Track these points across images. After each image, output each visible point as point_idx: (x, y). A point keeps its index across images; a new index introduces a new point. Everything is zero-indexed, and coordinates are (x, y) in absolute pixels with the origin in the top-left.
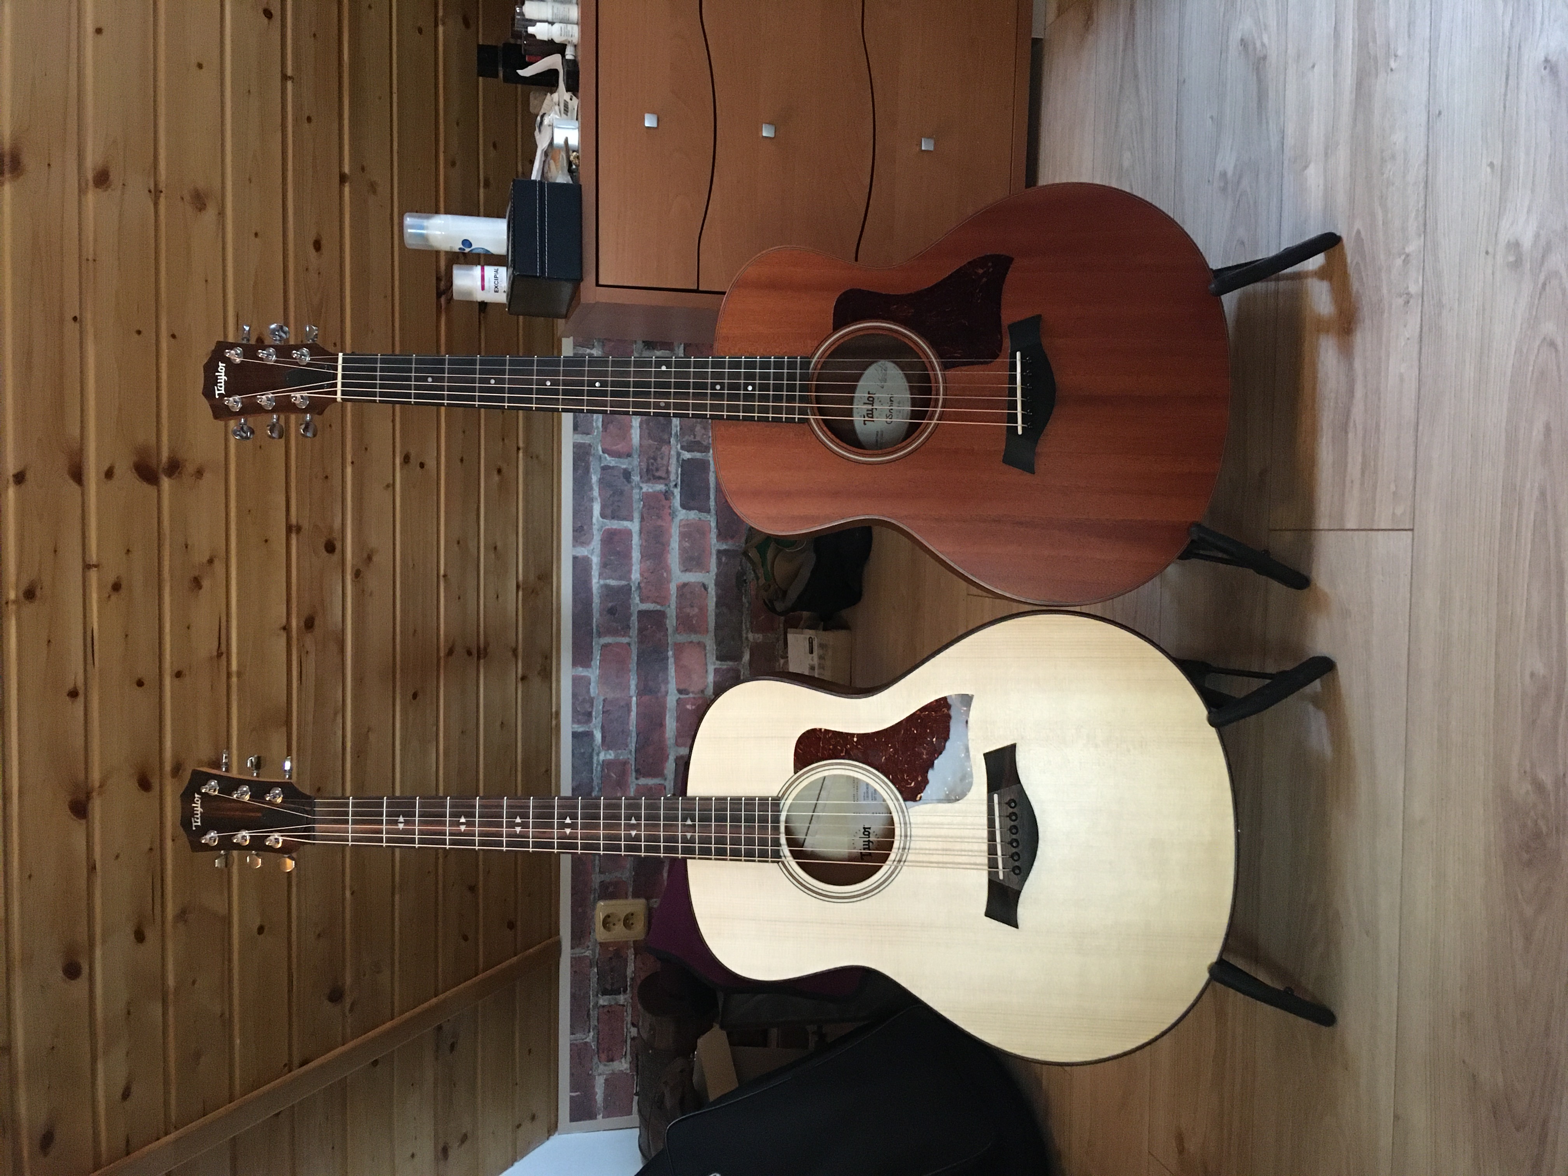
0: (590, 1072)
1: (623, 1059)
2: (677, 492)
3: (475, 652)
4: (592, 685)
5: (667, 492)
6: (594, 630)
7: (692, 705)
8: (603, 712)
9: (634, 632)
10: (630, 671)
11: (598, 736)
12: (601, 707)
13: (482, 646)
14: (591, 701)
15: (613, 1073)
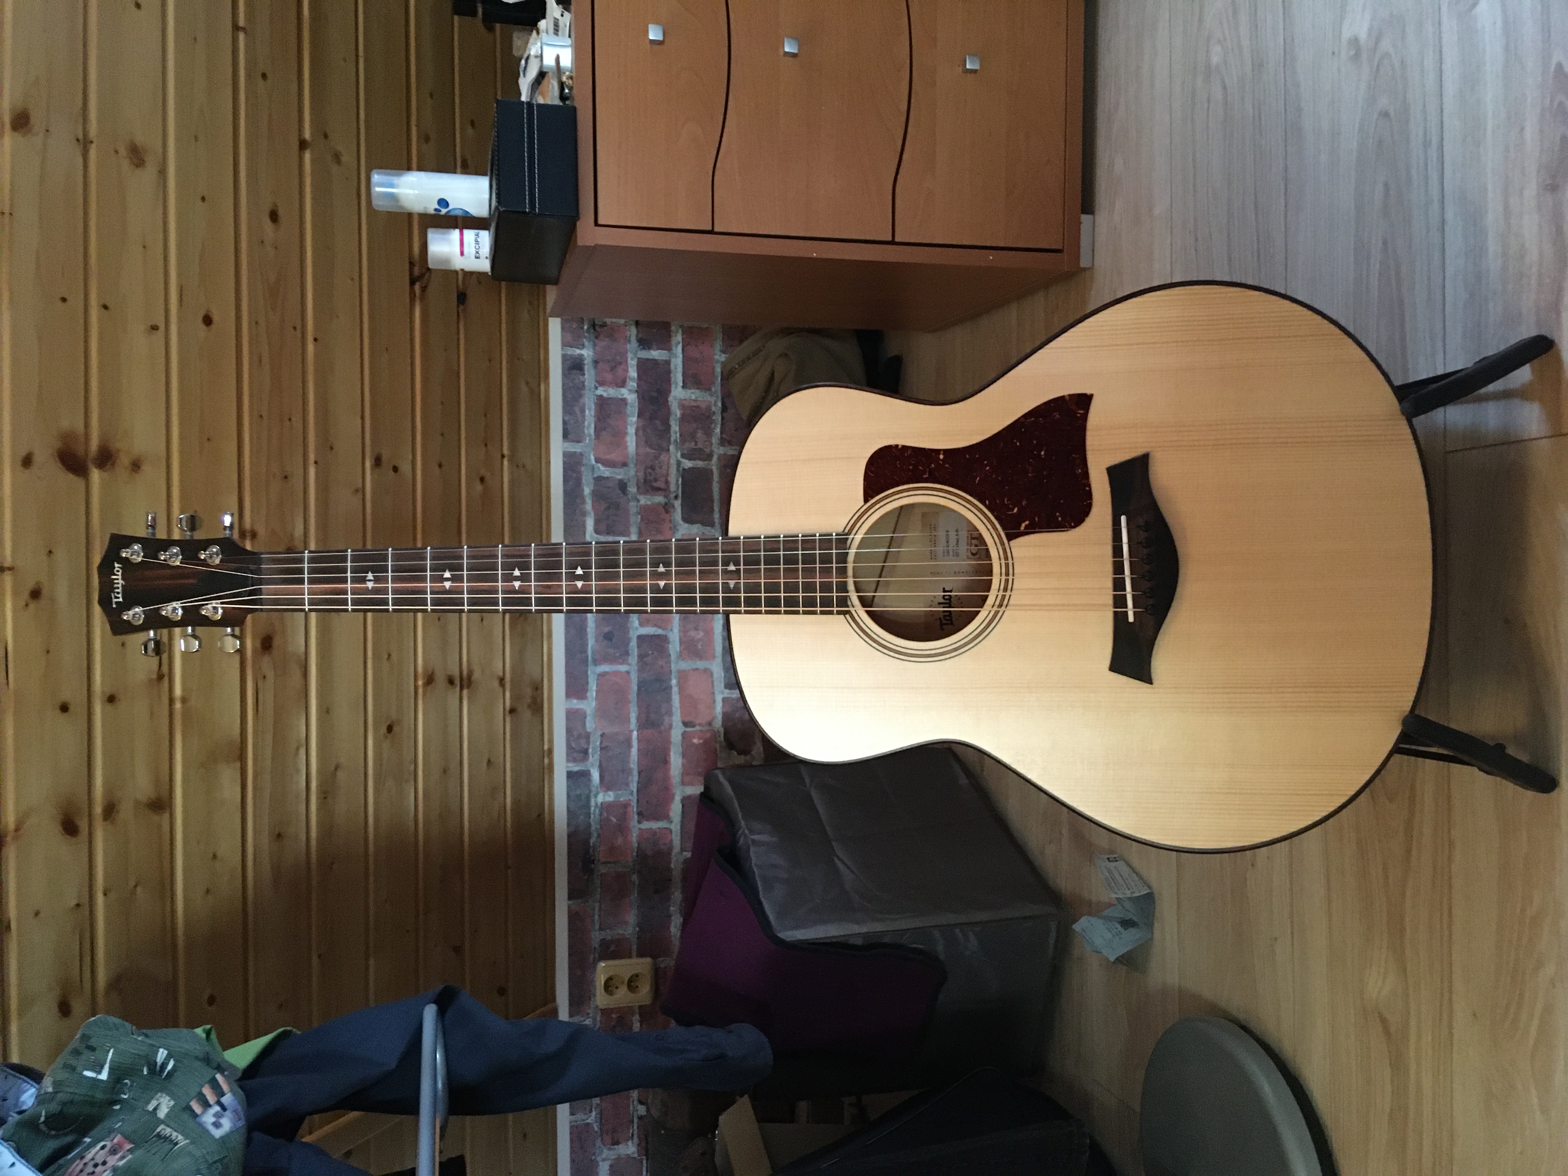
0: (593, 1157)
1: (630, 1141)
2: (678, 504)
3: (457, 682)
4: (588, 719)
5: (666, 504)
6: (590, 658)
7: (699, 739)
8: (601, 749)
9: (633, 659)
10: (630, 702)
11: (595, 775)
12: (598, 743)
13: (465, 673)
14: (587, 736)
15: (619, 1158)
